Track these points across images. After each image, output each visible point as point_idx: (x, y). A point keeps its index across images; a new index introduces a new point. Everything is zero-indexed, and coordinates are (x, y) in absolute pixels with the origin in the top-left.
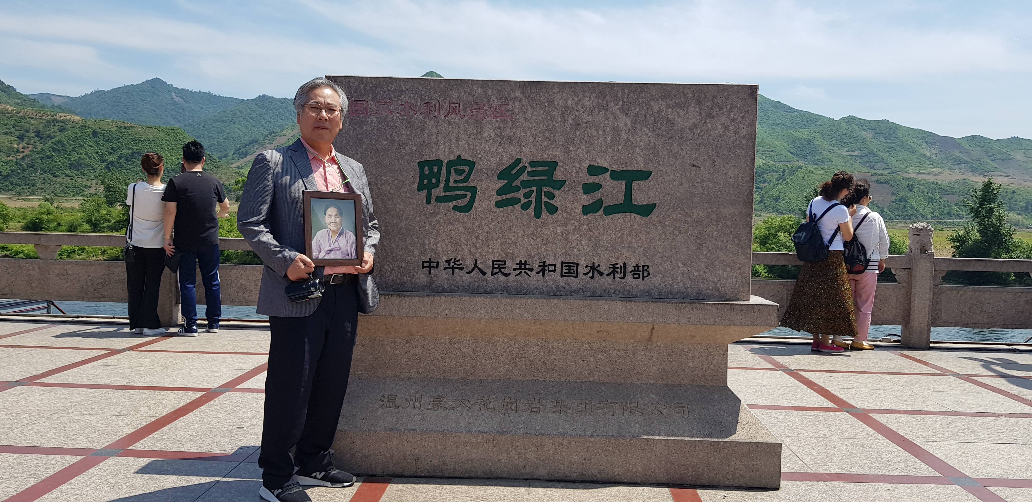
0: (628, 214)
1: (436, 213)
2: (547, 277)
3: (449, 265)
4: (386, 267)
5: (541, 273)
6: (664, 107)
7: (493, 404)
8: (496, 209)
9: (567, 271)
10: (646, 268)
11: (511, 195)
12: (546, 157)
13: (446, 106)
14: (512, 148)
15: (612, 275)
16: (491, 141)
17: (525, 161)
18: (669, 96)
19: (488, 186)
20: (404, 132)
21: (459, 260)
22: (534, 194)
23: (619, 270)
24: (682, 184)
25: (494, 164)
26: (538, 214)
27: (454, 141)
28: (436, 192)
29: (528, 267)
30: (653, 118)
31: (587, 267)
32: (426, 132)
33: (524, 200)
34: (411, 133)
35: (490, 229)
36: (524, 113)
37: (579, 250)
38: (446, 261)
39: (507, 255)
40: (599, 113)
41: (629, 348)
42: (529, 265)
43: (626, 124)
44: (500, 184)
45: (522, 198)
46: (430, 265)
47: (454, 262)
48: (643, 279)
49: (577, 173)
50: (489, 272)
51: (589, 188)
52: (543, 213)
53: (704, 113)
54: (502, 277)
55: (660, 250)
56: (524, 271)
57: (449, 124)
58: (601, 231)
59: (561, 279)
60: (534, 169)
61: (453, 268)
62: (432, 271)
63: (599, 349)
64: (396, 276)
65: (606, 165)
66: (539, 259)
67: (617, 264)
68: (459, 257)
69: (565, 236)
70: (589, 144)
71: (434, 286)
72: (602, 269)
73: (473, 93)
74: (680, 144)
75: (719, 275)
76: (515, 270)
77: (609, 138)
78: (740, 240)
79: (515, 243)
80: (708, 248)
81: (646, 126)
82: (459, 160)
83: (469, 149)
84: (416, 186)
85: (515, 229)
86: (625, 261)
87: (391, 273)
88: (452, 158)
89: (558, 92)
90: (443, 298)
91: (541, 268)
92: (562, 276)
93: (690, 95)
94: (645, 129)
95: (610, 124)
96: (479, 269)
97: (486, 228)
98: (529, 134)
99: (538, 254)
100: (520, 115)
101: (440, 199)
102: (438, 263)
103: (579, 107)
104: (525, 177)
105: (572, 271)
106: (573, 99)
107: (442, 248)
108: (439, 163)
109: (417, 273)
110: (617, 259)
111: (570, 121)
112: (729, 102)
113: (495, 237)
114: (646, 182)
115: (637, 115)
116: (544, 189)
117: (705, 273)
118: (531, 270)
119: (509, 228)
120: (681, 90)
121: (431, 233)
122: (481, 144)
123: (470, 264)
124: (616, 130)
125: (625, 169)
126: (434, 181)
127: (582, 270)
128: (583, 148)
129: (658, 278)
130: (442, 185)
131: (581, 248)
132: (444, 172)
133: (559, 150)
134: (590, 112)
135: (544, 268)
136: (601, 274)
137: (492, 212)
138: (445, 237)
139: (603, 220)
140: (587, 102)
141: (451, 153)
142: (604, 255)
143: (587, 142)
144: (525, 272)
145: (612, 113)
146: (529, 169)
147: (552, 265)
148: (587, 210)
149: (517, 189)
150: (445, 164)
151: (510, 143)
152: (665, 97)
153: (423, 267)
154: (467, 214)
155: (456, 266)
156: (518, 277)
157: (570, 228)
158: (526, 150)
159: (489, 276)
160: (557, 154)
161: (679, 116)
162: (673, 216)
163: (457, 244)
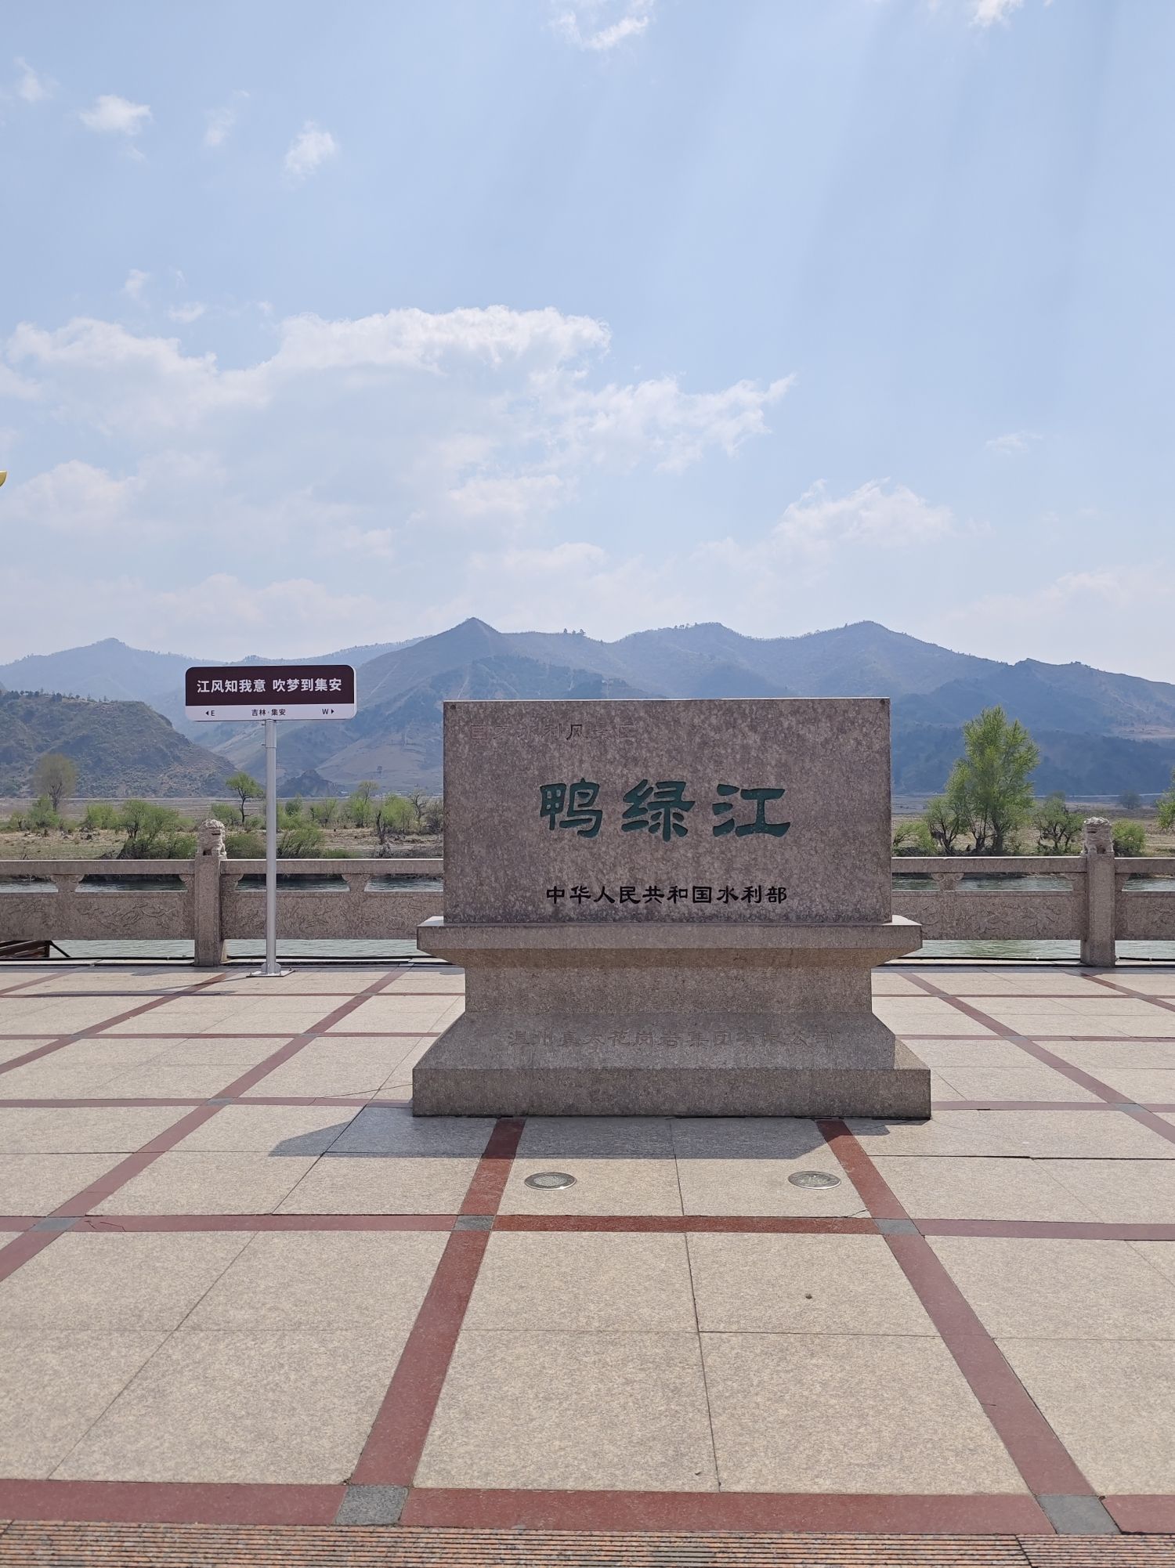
0: (761, 834)
1: (560, 839)
2: (678, 903)
3: (576, 893)
4: (510, 897)
5: (672, 899)
6: (794, 724)
7: (627, 1038)
8: (622, 833)
9: (700, 896)
10: (782, 890)
11: (638, 818)
12: (674, 778)
13: (568, 728)
14: (638, 769)
15: (747, 899)
16: (616, 763)
17: (652, 783)
18: (799, 712)
19: (613, 809)
20: (525, 757)
21: (586, 888)
22: (662, 815)
23: (754, 894)
24: (816, 802)
25: (619, 788)
26: (667, 837)
27: (577, 764)
28: (558, 817)
29: (658, 893)
30: (783, 735)
31: (720, 891)
32: (547, 756)
33: (651, 823)
34: (532, 757)
35: (617, 854)
36: (649, 733)
37: (712, 873)
38: (572, 889)
40: (727, 730)
41: (768, 975)
42: (659, 890)
43: (755, 742)
44: (626, 807)
45: (649, 821)
46: (555, 893)
47: (581, 890)
48: (780, 902)
49: (707, 793)
50: (617, 899)
51: (718, 808)
52: (671, 836)
53: (835, 728)
54: (631, 905)
55: (796, 872)
56: (654, 897)
57: (572, 746)
58: (734, 853)
59: (694, 905)
60: (661, 790)
61: (580, 896)
62: (558, 900)
63: (736, 977)
64: (521, 907)
65: (736, 784)
66: (670, 884)
67: (752, 887)
68: (586, 885)
69: (696, 859)
70: (718, 763)
71: (560, 916)
72: (737, 893)
73: (596, 714)
74: (812, 761)
75: (859, 895)
76: (644, 896)
77: (738, 756)
78: (879, 859)
79: (644, 868)
81: (776, 743)
82: (583, 783)
83: (593, 771)
84: (538, 812)
85: (643, 854)
86: (759, 884)
87: (515, 903)
88: (575, 781)
89: (684, 711)
90: (571, 929)
91: (672, 893)
92: (694, 901)
93: (820, 710)
94: (775, 746)
95: (739, 742)
96: (607, 896)
97: (612, 853)
98: (654, 755)
99: (669, 879)
100: (645, 735)
101: (565, 824)
102: (563, 891)
103: (706, 725)
104: (652, 798)
105: (705, 896)
106: (699, 717)
107: (568, 875)
108: (562, 786)
109: (542, 902)
110: (752, 882)
111: (697, 740)
112: (860, 716)
113: (622, 862)
114: (779, 801)
115: (766, 732)
116: (673, 810)
117: (844, 893)
118: (662, 896)
119: (637, 853)
120: (811, 706)
121: (556, 860)
122: (605, 766)
123: (597, 890)
124: (745, 748)
125: (756, 787)
126: (557, 805)
127: (715, 894)
128: (712, 767)
129: (795, 900)
130: (566, 810)
131: (713, 871)
132: (567, 796)
133: (686, 770)
134: (718, 729)
135: (675, 893)
136: (735, 898)
137: (619, 836)
138: (570, 864)
139: (736, 842)
140: (714, 721)
141: (574, 776)
142: (738, 879)
143: (716, 761)
144: (656, 899)
145: (740, 731)
146: (656, 790)
147: (683, 890)
148: (718, 830)
149: (644, 811)
150: (568, 788)
151: (636, 764)
152: (794, 713)
153: (548, 896)
154: (592, 839)
155: (582, 894)
156: (648, 903)
157: (701, 850)
158: (652, 771)
159: (617, 903)
160: (685, 775)
161: (810, 732)
162: (808, 835)
163: (583, 871)
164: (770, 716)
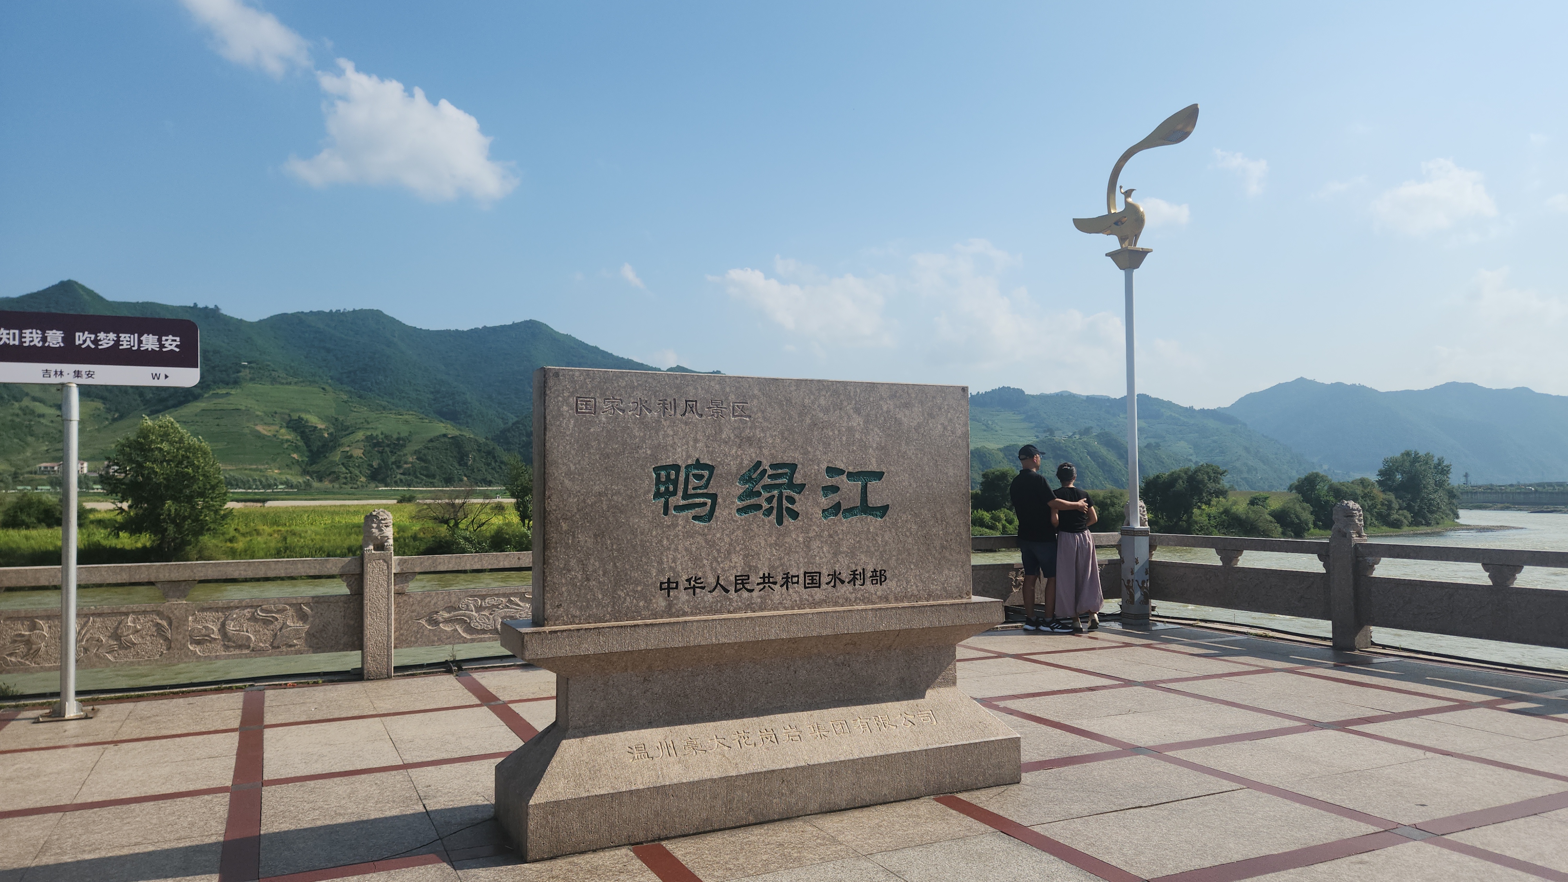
0: (864, 517)
1: (674, 525)
2: (791, 590)
3: (690, 585)
4: (619, 592)
5: (785, 586)
6: (892, 407)
8: (738, 518)
9: (810, 582)
10: (883, 572)
11: (753, 502)
12: (787, 459)
13: (683, 404)
14: (752, 450)
15: (853, 582)
16: (731, 443)
17: (766, 465)
18: (896, 396)
19: (728, 492)
20: (637, 434)
21: (700, 578)
22: (776, 499)
23: (858, 577)
24: (911, 485)
25: (734, 469)
26: (780, 522)
27: (691, 443)
28: (673, 501)
29: (771, 580)
30: (883, 419)
31: (829, 575)
32: (661, 433)
33: (765, 505)
34: (645, 435)
35: (732, 540)
36: (763, 413)
37: (821, 558)
38: (686, 580)
39: (750, 569)
40: (834, 412)
41: (870, 658)
42: (773, 578)
43: (859, 425)
44: (742, 489)
45: (761, 505)
46: (669, 586)
47: (695, 581)
48: (881, 585)
49: (816, 475)
50: (732, 589)
51: (827, 491)
52: (784, 520)
53: (926, 414)
54: (745, 594)
55: (894, 553)
56: (768, 585)
57: (686, 423)
58: (841, 536)
59: (804, 591)
60: (775, 472)
61: (694, 588)
62: (671, 594)
63: (842, 663)
64: (631, 603)
65: (843, 467)
66: (783, 570)
67: (856, 570)
68: (700, 574)
69: (806, 544)
70: (827, 445)
71: (675, 610)
72: (843, 577)
73: (712, 390)
74: (907, 444)
76: (758, 584)
77: (844, 438)
78: (962, 539)
79: (758, 554)
80: (935, 548)
81: (877, 426)
82: (698, 465)
83: (708, 451)
84: (652, 495)
85: (757, 539)
86: (862, 567)
87: (625, 599)
88: (690, 462)
89: (796, 390)
91: (784, 581)
92: (805, 587)
93: (913, 396)
94: (876, 429)
95: (845, 424)
96: (721, 586)
97: (727, 539)
99: (782, 565)
100: (759, 415)
101: (678, 508)
102: (677, 583)
103: (816, 406)
104: (767, 481)
105: (815, 581)
106: (810, 397)
107: (682, 565)
108: (677, 468)
109: (654, 596)
111: (808, 421)
112: (946, 402)
113: (738, 549)
114: (880, 483)
115: (868, 415)
116: (786, 494)
117: (934, 573)
118: (775, 583)
119: (752, 538)
120: (906, 390)
121: (669, 549)
122: (720, 447)
123: (712, 580)
124: (850, 430)
125: (860, 470)
126: (671, 488)
127: (825, 579)
128: (821, 449)
129: (894, 582)
130: (680, 493)
131: (822, 555)
132: (682, 478)
133: (798, 452)
134: (826, 411)
135: (788, 580)
136: (843, 582)
137: (734, 521)
138: (684, 553)
139: (842, 524)
140: (822, 401)
141: (689, 456)
142: (845, 562)
143: (824, 443)
145: (846, 413)
146: (770, 472)
147: (795, 577)
148: (827, 514)
149: (759, 494)
150: (683, 469)
151: (751, 445)
152: (893, 396)
154: (707, 524)
155: (697, 585)
156: (762, 592)
157: (811, 534)
158: (766, 452)
159: (732, 594)
160: (796, 456)
161: (905, 416)
162: (904, 517)
163: (696, 560)
164: (871, 399)
